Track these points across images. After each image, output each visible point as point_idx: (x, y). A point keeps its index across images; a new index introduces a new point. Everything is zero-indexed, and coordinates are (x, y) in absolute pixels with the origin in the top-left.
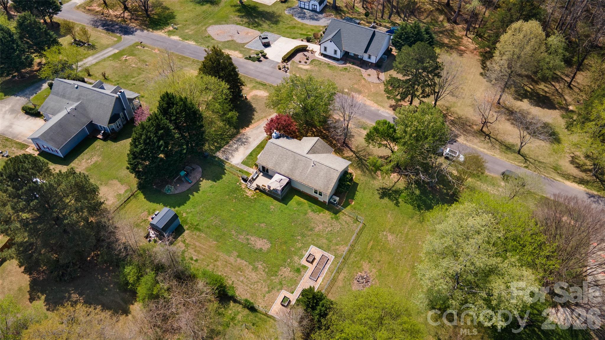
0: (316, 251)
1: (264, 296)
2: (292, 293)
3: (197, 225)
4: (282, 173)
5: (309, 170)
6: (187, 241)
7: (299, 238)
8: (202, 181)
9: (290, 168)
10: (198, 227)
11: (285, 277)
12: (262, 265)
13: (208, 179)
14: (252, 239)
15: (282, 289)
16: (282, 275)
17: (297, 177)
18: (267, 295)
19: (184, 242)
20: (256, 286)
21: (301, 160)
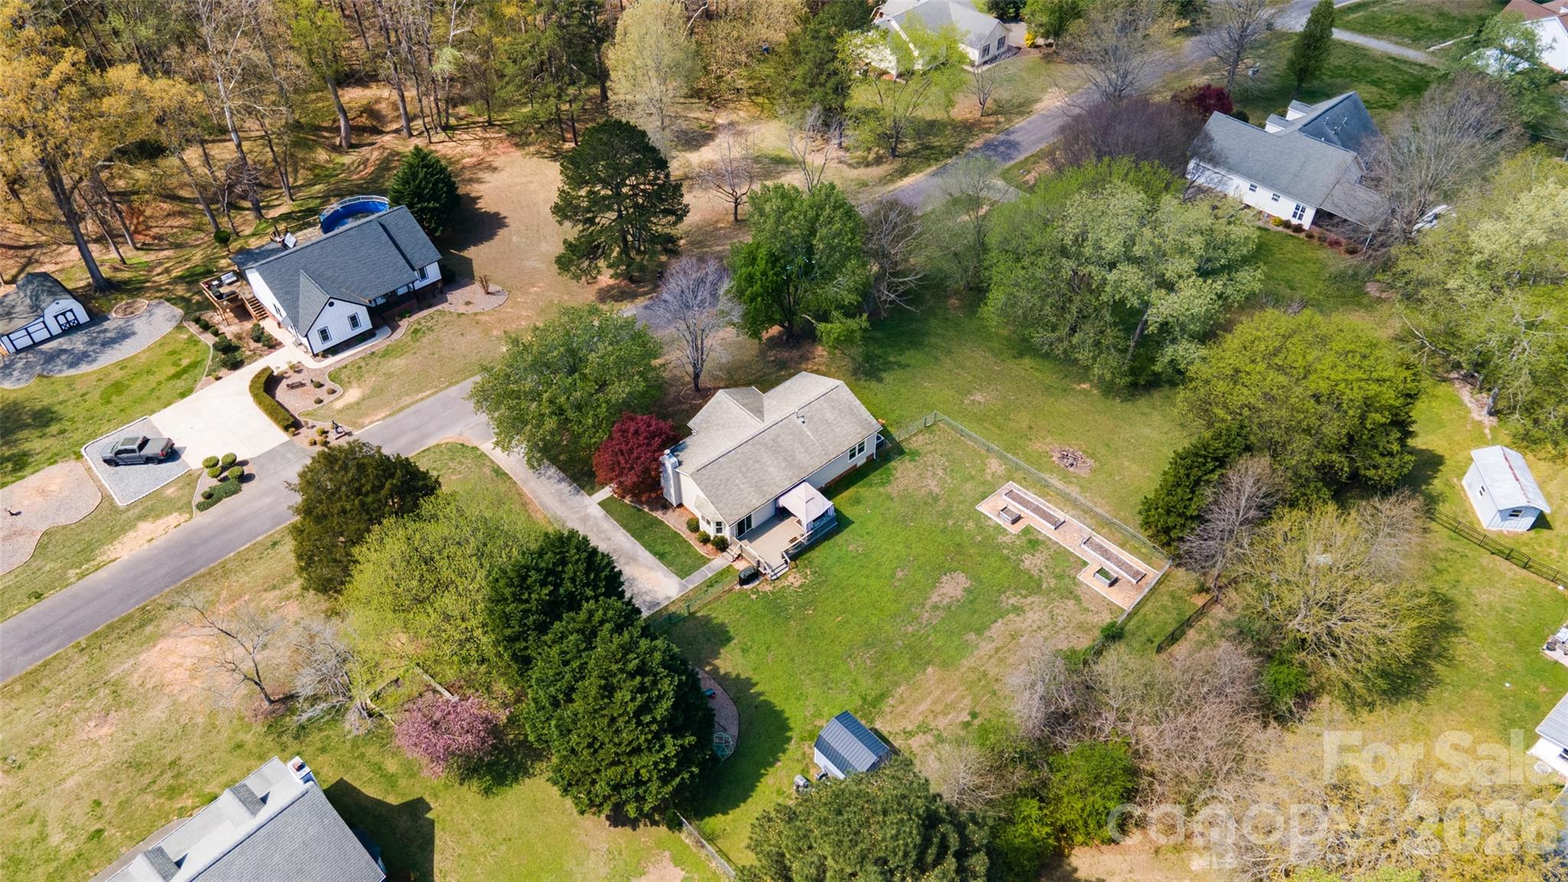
0: (991, 504)
1: (1087, 610)
2: (1085, 564)
3: (864, 699)
4: (788, 486)
5: (809, 433)
6: (909, 728)
7: (950, 522)
8: (716, 669)
9: (784, 464)
10: (869, 699)
11: (1046, 567)
12: (1008, 598)
13: (716, 654)
14: (935, 598)
15: (1075, 578)
16: (1041, 571)
17: (812, 462)
18: (1085, 605)
19: (910, 735)
20: (1060, 618)
21: (778, 436)
